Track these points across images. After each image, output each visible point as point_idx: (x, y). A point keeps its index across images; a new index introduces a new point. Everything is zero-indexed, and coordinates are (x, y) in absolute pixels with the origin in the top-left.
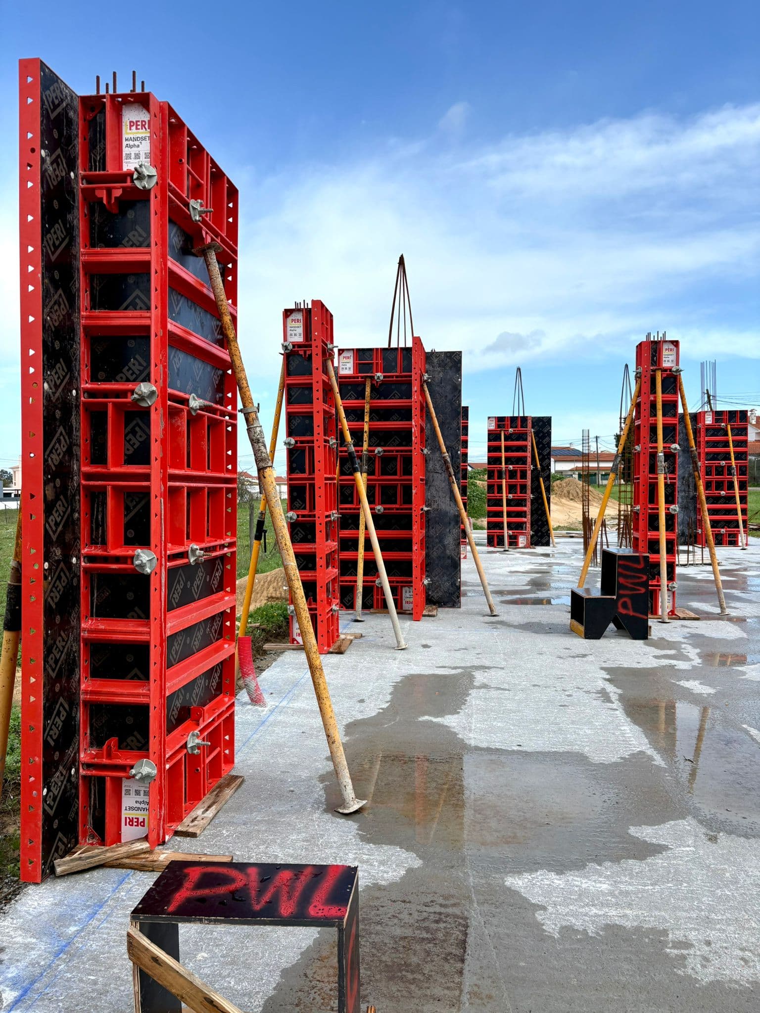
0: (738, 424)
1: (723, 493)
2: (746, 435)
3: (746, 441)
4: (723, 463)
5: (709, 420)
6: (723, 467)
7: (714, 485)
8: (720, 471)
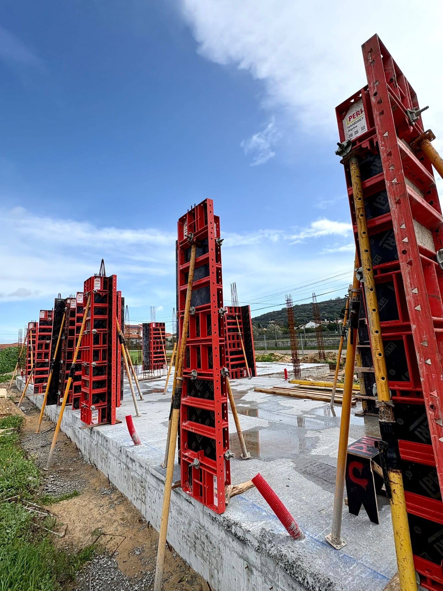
0: (162, 327)
1: (159, 351)
2: (165, 331)
3: (164, 333)
4: (158, 340)
5: (154, 326)
6: (158, 342)
7: (156, 348)
8: (157, 343)
